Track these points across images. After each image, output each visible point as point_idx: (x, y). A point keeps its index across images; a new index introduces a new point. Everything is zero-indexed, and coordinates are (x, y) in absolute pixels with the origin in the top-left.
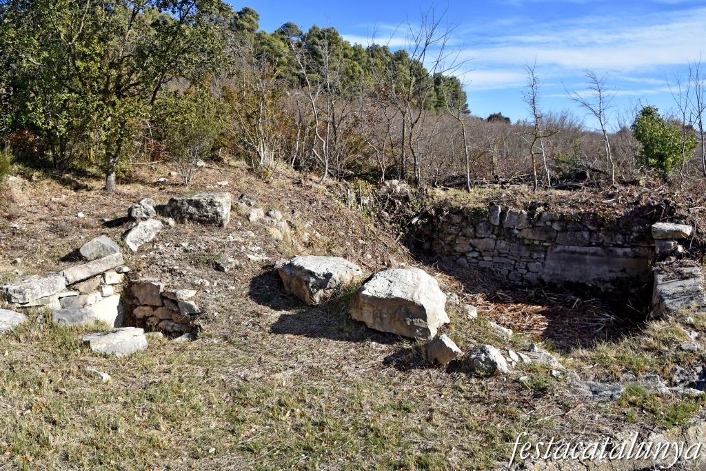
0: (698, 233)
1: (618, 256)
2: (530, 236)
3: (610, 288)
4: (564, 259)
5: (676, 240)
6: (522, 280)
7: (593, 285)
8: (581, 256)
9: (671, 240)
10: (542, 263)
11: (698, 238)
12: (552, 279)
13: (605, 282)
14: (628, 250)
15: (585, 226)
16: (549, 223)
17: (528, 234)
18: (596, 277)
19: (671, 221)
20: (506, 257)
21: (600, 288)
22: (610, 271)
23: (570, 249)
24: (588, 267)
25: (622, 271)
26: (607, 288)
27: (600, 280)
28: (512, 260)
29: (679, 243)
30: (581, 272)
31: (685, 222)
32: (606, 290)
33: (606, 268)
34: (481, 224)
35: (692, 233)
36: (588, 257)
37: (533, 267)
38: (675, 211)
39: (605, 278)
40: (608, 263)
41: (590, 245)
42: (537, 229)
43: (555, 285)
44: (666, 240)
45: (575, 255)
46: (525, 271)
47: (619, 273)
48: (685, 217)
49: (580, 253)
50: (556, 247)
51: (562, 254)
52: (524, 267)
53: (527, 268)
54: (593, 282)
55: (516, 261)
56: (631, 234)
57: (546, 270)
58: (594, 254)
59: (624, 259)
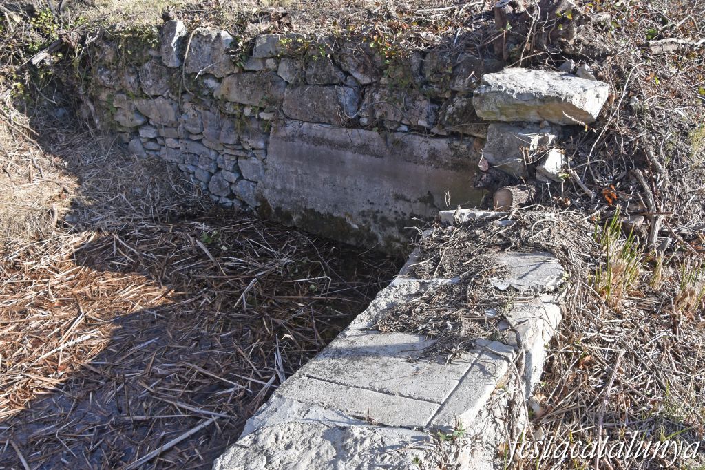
0: (627, 108)
1: (417, 161)
2: (234, 96)
3: (398, 241)
4: (300, 156)
5: (552, 127)
6: (232, 196)
7: (360, 226)
8: (334, 152)
9: (537, 127)
10: (262, 160)
11: (623, 130)
12: (281, 201)
13: (385, 224)
14: (442, 144)
15: (347, 73)
16: (270, 63)
17: (231, 91)
18: (367, 208)
19: (557, 63)
20: (200, 141)
21: (375, 238)
22: (398, 197)
23: (313, 133)
24: (349, 181)
25: (423, 200)
26: (390, 239)
27: (375, 217)
28: (210, 149)
29: (559, 143)
30: (334, 191)
31: (596, 73)
32: (389, 245)
33: (388, 187)
34: (147, 66)
35: (606, 109)
36: (349, 155)
37: (246, 167)
38: (568, 34)
39: (386, 213)
40: (394, 176)
41: (354, 124)
42: (246, 78)
43: (288, 217)
44: (521, 125)
45: (324, 149)
46: (234, 177)
47: (418, 204)
48: (602, 58)
49: (331, 143)
50: (285, 125)
51: (297, 142)
52: (230, 168)
53: (237, 169)
54: (360, 220)
55: (218, 153)
56: (450, 101)
57: (268, 180)
58: (364, 148)
59: (430, 169)
